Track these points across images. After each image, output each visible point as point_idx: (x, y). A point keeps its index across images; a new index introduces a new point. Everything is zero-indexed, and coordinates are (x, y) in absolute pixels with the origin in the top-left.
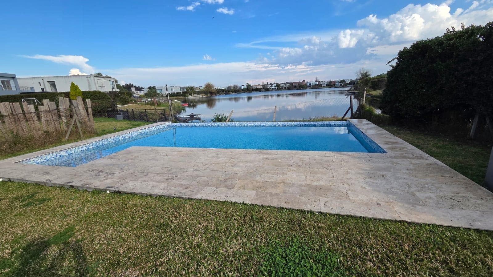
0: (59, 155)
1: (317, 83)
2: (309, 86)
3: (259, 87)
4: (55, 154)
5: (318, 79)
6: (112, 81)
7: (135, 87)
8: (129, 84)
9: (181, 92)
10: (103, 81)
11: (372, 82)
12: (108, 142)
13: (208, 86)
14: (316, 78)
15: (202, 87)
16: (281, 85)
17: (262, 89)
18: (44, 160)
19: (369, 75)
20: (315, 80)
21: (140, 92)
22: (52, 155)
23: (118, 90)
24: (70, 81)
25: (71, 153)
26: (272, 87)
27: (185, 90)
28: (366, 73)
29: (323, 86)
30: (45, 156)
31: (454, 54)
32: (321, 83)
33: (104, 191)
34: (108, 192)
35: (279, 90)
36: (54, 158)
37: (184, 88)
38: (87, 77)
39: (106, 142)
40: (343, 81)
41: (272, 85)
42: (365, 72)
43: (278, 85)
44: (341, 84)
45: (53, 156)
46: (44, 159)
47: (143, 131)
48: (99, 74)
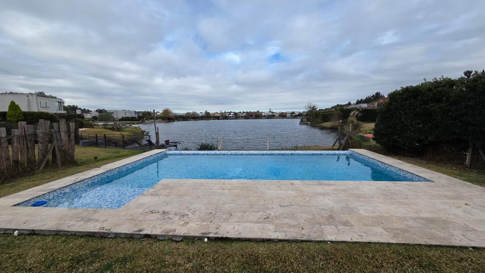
0: (63, 192)
1: (271, 114)
2: (264, 116)
3: (218, 115)
4: (59, 192)
5: (271, 110)
6: (59, 102)
7: (80, 109)
8: (73, 106)
9: (137, 116)
10: (47, 101)
11: (322, 115)
12: (113, 174)
13: (166, 112)
14: (270, 109)
15: (159, 112)
16: (239, 114)
17: (220, 117)
18: (46, 200)
19: (316, 109)
20: (269, 111)
21: (86, 115)
22: (56, 192)
23: (65, 112)
24: (10, 99)
25: (76, 188)
26: (230, 116)
27: (141, 115)
28: (314, 107)
29: (276, 116)
30: (47, 195)
31: (444, 99)
32: (274, 114)
33: (200, 239)
34: (206, 240)
35: (237, 118)
36: (57, 197)
37: (139, 113)
38: (28, 95)
39: (111, 174)
40: (293, 113)
41: (230, 113)
42: (312, 106)
43: (235, 114)
44: (291, 116)
45: (56, 194)
46: (46, 198)
47: (144, 160)
48: (41, 93)
